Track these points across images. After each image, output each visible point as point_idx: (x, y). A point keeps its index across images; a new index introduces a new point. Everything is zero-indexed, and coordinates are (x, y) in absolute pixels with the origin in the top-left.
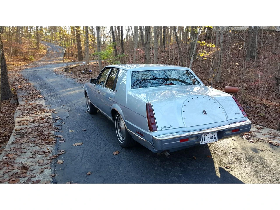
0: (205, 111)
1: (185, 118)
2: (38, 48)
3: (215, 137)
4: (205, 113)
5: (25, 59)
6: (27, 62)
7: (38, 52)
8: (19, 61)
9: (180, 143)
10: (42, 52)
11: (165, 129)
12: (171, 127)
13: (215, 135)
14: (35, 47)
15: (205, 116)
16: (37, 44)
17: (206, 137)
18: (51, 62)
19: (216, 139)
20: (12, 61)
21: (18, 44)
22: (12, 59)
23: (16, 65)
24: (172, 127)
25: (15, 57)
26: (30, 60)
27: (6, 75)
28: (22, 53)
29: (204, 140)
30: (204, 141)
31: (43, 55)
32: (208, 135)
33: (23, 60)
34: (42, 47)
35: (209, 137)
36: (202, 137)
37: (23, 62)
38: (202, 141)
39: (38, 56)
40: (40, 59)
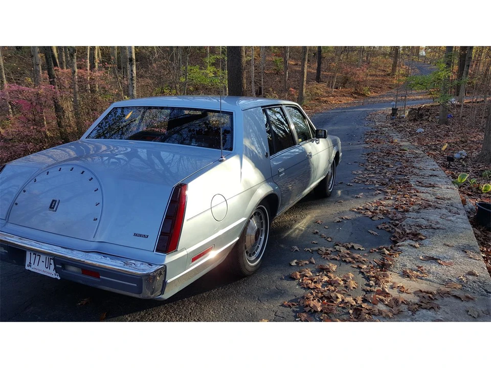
0: (56, 202)
2: (391, 74)
4: (53, 205)
5: (355, 93)
6: (355, 98)
16: (394, 66)
17: (38, 258)
19: (56, 273)
22: (335, 94)
23: (334, 102)
25: (343, 90)
26: (363, 95)
28: (356, 83)
32: (43, 258)
33: (351, 95)
34: (401, 72)
35: (43, 262)
36: (31, 253)
37: (350, 98)
38: (30, 263)
39: (385, 87)
40: (384, 93)
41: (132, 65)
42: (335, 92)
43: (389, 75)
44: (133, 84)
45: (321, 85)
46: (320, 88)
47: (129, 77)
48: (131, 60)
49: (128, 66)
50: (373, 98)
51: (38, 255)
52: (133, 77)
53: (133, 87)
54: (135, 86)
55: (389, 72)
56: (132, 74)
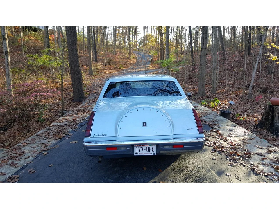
0: (145, 123)
1: (121, 128)
2: (129, 58)
3: (153, 150)
4: (145, 125)
5: (116, 68)
6: (117, 70)
7: (128, 61)
8: (111, 69)
9: (106, 151)
10: (133, 61)
11: (97, 136)
12: (104, 135)
13: (153, 149)
14: (128, 56)
15: (144, 128)
16: (130, 54)
17: (141, 149)
18: (137, 70)
19: (154, 152)
20: (106, 70)
21: (112, 55)
22: (106, 68)
23: (108, 73)
24: (106, 135)
25: (109, 66)
26: (120, 69)
27: (81, 82)
28: (114, 62)
29: (138, 151)
30: (138, 153)
31: (133, 64)
32: (145, 147)
33: (114, 68)
34: (133, 57)
35: (145, 149)
36: (137, 148)
37: (114, 71)
38: (137, 152)
39: (128, 65)
40: (129, 68)
41: (7, 55)
42: (106, 67)
43: (128, 58)
44: (8, 67)
45: (99, 64)
46: (100, 66)
47: (6, 63)
48: (7, 52)
49: (5, 57)
50: (125, 70)
51: (142, 147)
52: (8, 63)
53: (9, 69)
54: (10, 69)
55: (127, 57)
56: (8, 61)
